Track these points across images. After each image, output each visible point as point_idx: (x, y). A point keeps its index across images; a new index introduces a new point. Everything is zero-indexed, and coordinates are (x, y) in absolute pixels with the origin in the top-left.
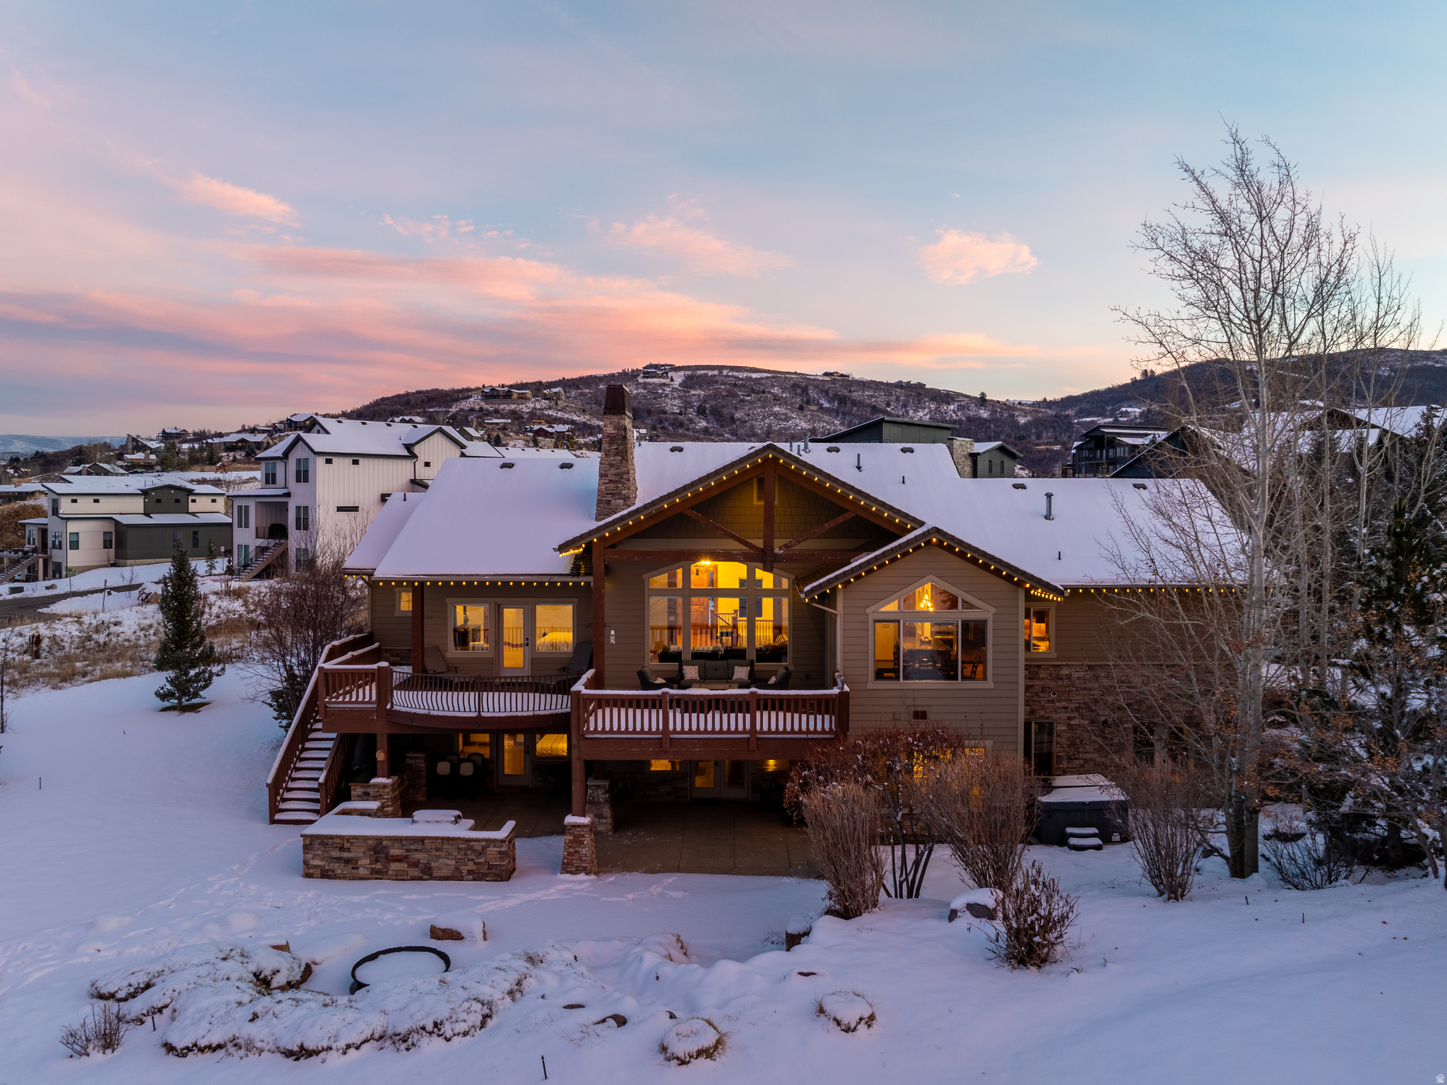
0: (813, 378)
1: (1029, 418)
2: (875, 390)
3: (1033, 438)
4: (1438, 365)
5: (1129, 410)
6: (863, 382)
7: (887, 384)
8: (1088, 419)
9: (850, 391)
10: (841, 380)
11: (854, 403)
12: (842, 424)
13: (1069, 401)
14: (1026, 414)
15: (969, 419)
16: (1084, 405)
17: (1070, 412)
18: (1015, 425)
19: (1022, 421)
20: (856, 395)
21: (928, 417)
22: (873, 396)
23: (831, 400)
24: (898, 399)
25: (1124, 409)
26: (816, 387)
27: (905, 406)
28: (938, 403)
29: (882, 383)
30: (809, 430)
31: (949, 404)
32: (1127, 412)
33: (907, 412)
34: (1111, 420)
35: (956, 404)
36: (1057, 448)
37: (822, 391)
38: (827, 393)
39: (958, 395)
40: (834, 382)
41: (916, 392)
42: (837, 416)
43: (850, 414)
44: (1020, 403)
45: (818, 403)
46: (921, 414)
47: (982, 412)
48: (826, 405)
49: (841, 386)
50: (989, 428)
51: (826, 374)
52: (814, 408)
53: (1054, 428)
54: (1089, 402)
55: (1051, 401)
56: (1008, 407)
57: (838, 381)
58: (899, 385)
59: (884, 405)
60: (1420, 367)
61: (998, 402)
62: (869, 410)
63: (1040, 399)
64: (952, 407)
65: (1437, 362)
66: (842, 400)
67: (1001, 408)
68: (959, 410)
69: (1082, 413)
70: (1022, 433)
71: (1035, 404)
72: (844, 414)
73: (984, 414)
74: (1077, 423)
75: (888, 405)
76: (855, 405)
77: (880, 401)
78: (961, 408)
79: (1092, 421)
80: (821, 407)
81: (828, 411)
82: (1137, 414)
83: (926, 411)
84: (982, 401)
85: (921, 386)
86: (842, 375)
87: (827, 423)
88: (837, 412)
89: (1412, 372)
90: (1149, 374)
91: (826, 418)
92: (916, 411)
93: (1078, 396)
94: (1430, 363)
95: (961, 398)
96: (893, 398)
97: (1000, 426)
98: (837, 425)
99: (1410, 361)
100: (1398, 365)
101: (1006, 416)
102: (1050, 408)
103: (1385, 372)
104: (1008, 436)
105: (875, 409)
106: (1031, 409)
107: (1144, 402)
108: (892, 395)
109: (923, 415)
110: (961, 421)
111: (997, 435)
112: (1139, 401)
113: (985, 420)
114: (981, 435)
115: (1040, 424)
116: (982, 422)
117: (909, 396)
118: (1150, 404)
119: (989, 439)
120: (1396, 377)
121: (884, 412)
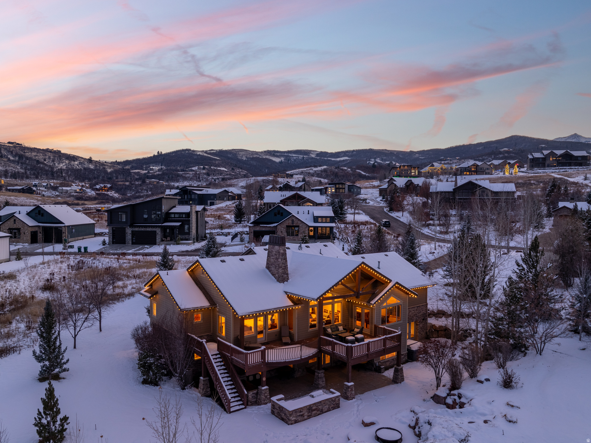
0: (3, 144)
1: (112, 169)
2: (37, 153)
3: (114, 178)
4: (261, 157)
5: (154, 168)
6: (30, 148)
7: (43, 150)
8: (137, 171)
9: (24, 152)
10: (19, 147)
11: (27, 158)
12: (22, 168)
13: (127, 162)
14: (110, 167)
15: (85, 169)
16: (134, 165)
17: (127, 167)
18: (106, 172)
19: (109, 170)
20: (28, 154)
21: (65, 167)
22: (36, 156)
23: (15, 156)
24: (49, 158)
25: (151, 167)
26: (5, 149)
27: (53, 161)
28: (69, 160)
29: (40, 149)
30: (3, 171)
31: (74, 161)
32: (152, 169)
33: (55, 164)
34: (146, 172)
35: (78, 161)
36: (127, 183)
37: (9, 151)
38: (12, 152)
39: (79, 157)
40: (15, 147)
41: (58, 155)
42: (18, 164)
43: (25, 163)
44: (105, 162)
45: (7, 157)
46: (61, 165)
47: (90, 166)
48: (12, 158)
49: (19, 149)
50: (94, 173)
51: (9, 143)
52: (6, 160)
53: (123, 174)
54: (135, 163)
55: (119, 162)
56: (102, 164)
57: (17, 147)
58: (47, 150)
59: (43, 160)
61: (97, 161)
62: (35, 162)
63: (114, 161)
64: (76, 163)
66: (21, 157)
67: (99, 165)
68: (79, 164)
69: (133, 168)
70: (109, 176)
71: (112, 163)
72: (22, 163)
73: (92, 167)
74: (134, 173)
75: (45, 160)
76: (28, 159)
77: (40, 157)
78: (80, 163)
79: (138, 172)
80: (9, 160)
81: (13, 162)
82: (157, 170)
83: (64, 164)
84: (90, 160)
85: (59, 152)
86: (18, 144)
87: (13, 168)
88: (18, 162)
89: (253, 159)
90: (160, 153)
91: (12, 165)
92: (59, 164)
93: (131, 161)
94: (258, 156)
95: (80, 159)
96: (47, 157)
97: (99, 173)
98: (19, 169)
99: (252, 155)
100: (248, 156)
101: (101, 168)
102: (119, 165)
103: (244, 158)
104: (103, 177)
105: (38, 162)
106: (111, 165)
107: (159, 165)
108: (46, 155)
109: (62, 166)
110: (81, 169)
111: (98, 177)
112: (156, 164)
113: (92, 169)
114: (91, 176)
115: (116, 172)
116: (91, 170)
117: (54, 156)
118: (161, 166)
119: (95, 178)
120: (248, 160)
121: (43, 163)
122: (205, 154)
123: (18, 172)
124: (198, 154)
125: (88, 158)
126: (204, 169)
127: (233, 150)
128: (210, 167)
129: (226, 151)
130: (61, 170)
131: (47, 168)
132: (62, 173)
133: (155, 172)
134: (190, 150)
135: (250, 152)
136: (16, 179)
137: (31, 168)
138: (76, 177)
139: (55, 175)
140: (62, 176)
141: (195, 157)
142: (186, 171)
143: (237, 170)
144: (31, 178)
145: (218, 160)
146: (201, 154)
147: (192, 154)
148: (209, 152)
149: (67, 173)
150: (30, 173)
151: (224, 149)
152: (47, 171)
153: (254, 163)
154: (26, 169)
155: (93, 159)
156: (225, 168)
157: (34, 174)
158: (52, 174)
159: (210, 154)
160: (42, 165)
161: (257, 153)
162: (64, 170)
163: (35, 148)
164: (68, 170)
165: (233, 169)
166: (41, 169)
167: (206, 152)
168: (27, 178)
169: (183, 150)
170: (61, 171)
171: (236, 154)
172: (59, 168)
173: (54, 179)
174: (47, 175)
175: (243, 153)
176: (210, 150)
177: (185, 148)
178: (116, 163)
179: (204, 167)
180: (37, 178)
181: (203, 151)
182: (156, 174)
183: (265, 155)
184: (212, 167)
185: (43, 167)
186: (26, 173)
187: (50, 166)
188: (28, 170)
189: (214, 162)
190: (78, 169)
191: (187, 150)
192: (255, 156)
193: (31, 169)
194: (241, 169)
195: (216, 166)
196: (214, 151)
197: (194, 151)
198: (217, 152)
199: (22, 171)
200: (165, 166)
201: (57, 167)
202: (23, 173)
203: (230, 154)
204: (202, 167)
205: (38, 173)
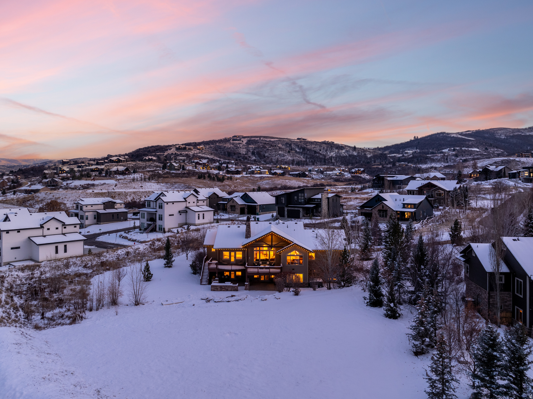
0: (293, 140)
1: (371, 155)
2: (316, 145)
3: (373, 162)
4: (523, 134)
5: (408, 151)
6: (311, 142)
7: (320, 142)
8: (393, 155)
9: (307, 145)
10: (304, 141)
11: (308, 150)
12: (304, 158)
13: (387, 148)
14: (371, 153)
15: (350, 155)
16: (393, 150)
17: (386, 152)
18: (366, 157)
19: (369, 156)
20: (309, 147)
21: (335, 155)
22: (315, 147)
23: (300, 149)
24: (324, 148)
25: (406, 151)
26: (294, 144)
27: (326, 151)
28: (338, 150)
29: (318, 142)
30: (292, 160)
31: (342, 149)
32: (407, 152)
33: (327, 153)
34: (401, 155)
35: (345, 150)
36: (380, 167)
37: (296, 145)
38: (298, 146)
39: (346, 146)
40: (301, 142)
41: (331, 146)
42: (302, 155)
43: (306, 154)
44: (369, 149)
46: (332, 154)
48: (298, 150)
49: (303, 143)
50: (357, 159)
51: (298, 139)
52: (294, 152)
53: (380, 159)
54: (394, 148)
56: (364, 150)
58: (324, 143)
60: (516, 135)
61: (361, 149)
62: (313, 152)
63: (376, 147)
64: (343, 151)
65: (523, 133)
66: (304, 149)
67: (361, 151)
68: (346, 152)
69: (391, 152)
70: (369, 160)
71: (374, 149)
72: (304, 154)
73: (355, 153)
74: (389, 156)
75: (320, 150)
77: (317, 148)
78: (347, 151)
80: (296, 151)
81: (299, 153)
82: (411, 153)
83: (334, 152)
84: (355, 148)
85: (332, 143)
86: (304, 139)
87: (298, 157)
88: (302, 153)
89: (513, 137)
90: (416, 138)
91: (298, 155)
92: (330, 153)
93: (390, 146)
94: (520, 133)
95: (347, 148)
97: (360, 158)
98: (302, 158)
99: (512, 133)
100: (508, 134)
101: (363, 154)
102: (380, 150)
103: (503, 137)
104: (364, 162)
105: (315, 152)
106: (373, 151)
107: (414, 148)
108: (321, 147)
109: (333, 154)
110: (346, 156)
111: (360, 161)
112: (412, 148)
113: (355, 156)
114: (354, 161)
115: (375, 157)
117: (327, 147)
118: (416, 149)
119: (357, 163)
120: (507, 139)
121: (319, 153)
122: (460, 136)
123: (301, 161)
124: (452, 136)
125: (353, 146)
126: (454, 150)
127: (490, 129)
128: (461, 148)
129: (483, 131)
130: (331, 158)
131: (321, 156)
132: (332, 160)
133: (409, 155)
134: (444, 133)
135: (511, 130)
136: (299, 166)
137: (310, 157)
138: (342, 163)
139: (327, 162)
140: (332, 162)
141: (449, 139)
142: (435, 153)
143: (491, 150)
144: (309, 164)
145: (473, 140)
146: (455, 136)
147: (446, 137)
148: (465, 133)
149: (335, 160)
150: (309, 161)
151: (481, 130)
152: (322, 158)
153: (515, 141)
154: (306, 158)
155: (357, 147)
156: (478, 148)
157: (312, 162)
158: (325, 161)
159: (465, 135)
160: (318, 155)
161: (518, 130)
162: (334, 157)
163: (315, 142)
164: (336, 157)
165: (486, 149)
166: (317, 157)
167: (461, 134)
168: (307, 165)
169: (438, 134)
170: (331, 159)
171: (494, 133)
172: (330, 156)
173: (325, 165)
174: (321, 162)
175: (502, 131)
177: (439, 132)
178: (379, 149)
179: (454, 149)
180: (313, 164)
181: (458, 133)
182: (410, 156)
183: (529, 131)
184: (463, 149)
185: (318, 156)
186: (306, 161)
187: (324, 154)
188: (308, 159)
189: (467, 143)
190: (345, 156)
191: (441, 133)
192: (516, 134)
193: (310, 158)
194: (497, 148)
195: (468, 147)
196: (470, 132)
197: (448, 134)
198: (473, 132)
199: (304, 159)
200: (419, 149)
201: (329, 155)
202: (304, 161)
203: (487, 134)
204: (453, 148)
205: (315, 161)
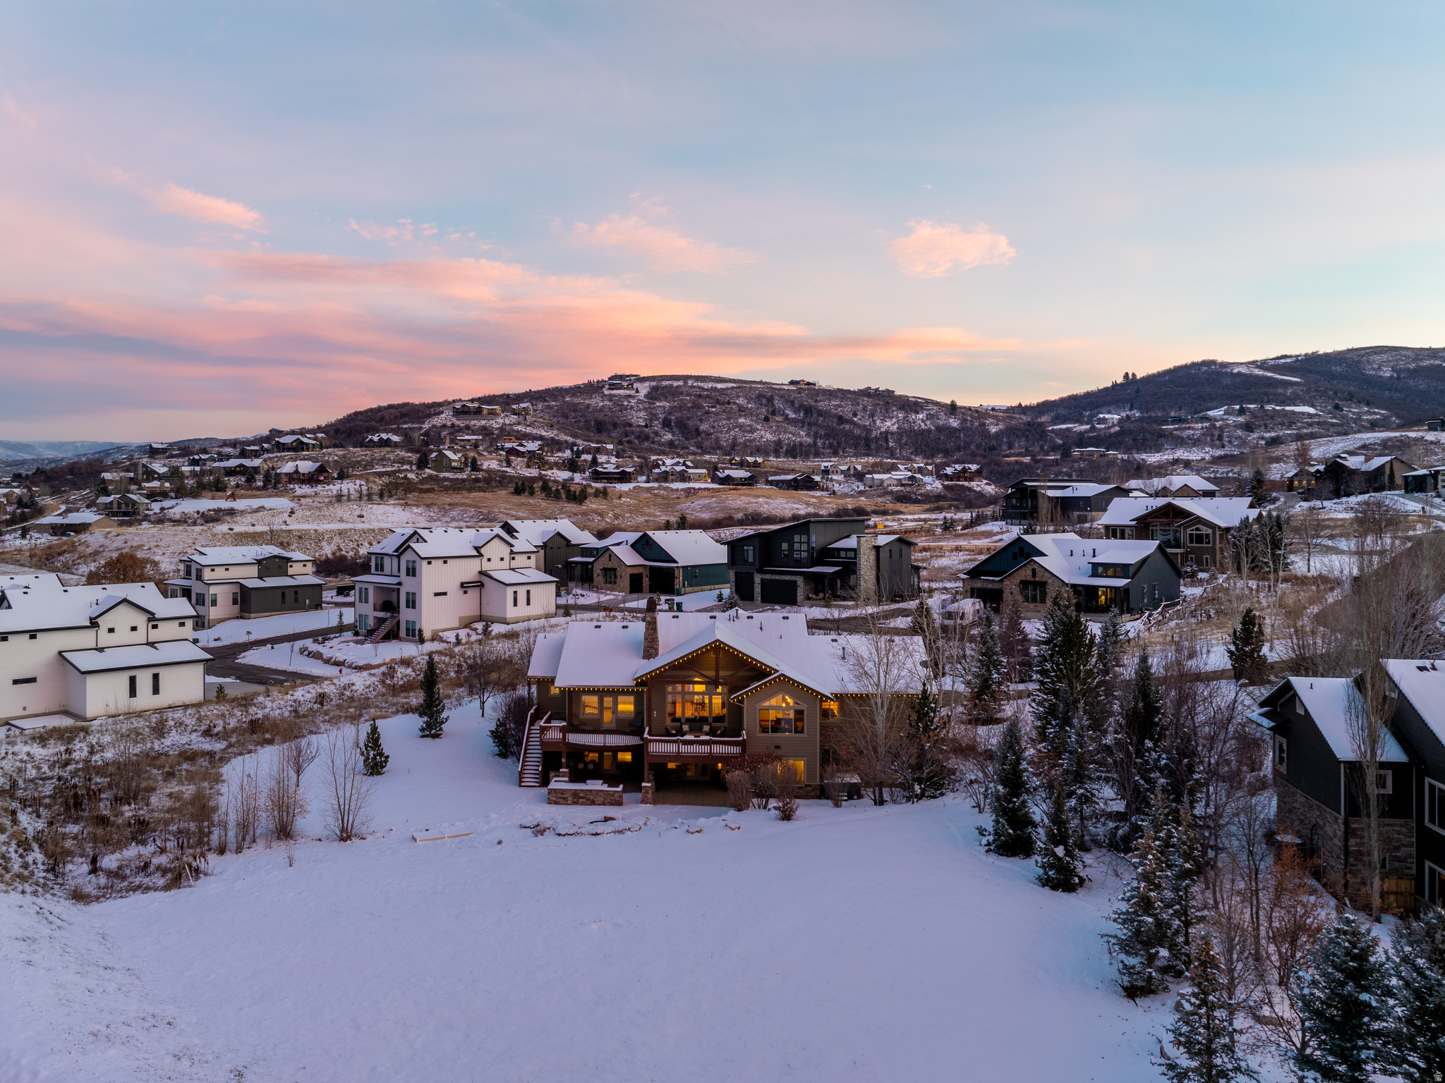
0: (778, 387)
1: (1001, 426)
2: (842, 399)
3: (1005, 447)
5: (1107, 416)
6: (830, 390)
7: (854, 392)
8: (1064, 426)
9: (816, 401)
10: (808, 389)
11: (820, 413)
12: (808, 435)
13: (1045, 407)
14: (998, 420)
15: (938, 429)
16: (1062, 411)
17: (1044, 419)
18: (986, 434)
19: (993, 430)
20: (822, 405)
21: (896, 426)
22: (839, 406)
23: (796, 411)
24: (865, 409)
25: (1101, 416)
26: (782, 397)
27: (872, 415)
28: (906, 412)
29: (849, 392)
30: (774, 442)
31: (917, 412)
32: (1104, 419)
33: (874, 422)
34: (1088, 427)
35: (925, 412)
36: (1027, 459)
37: (787, 401)
38: (793, 403)
39: (928, 402)
40: (799, 391)
41: (884, 400)
42: (803, 427)
43: (815, 424)
44: (993, 409)
45: (784, 414)
46: (888, 424)
47: (951, 420)
48: (792, 415)
49: (807, 395)
50: (959, 437)
51: (792, 383)
52: (779, 419)
53: (1027, 437)
54: (1066, 407)
55: (1026, 406)
56: (980, 414)
57: (804, 390)
58: (866, 393)
59: (850, 415)
60: (1426, 367)
61: (970, 409)
62: (835, 420)
63: (1015, 404)
64: (921, 416)
66: (808, 410)
67: (972, 417)
68: (928, 419)
69: (1056, 420)
70: (994, 442)
71: (1007, 410)
72: (809, 424)
73: (954, 423)
74: (1053, 431)
75: (855, 415)
76: (821, 415)
77: (846, 410)
78: (930, 417)
79: (1067, 429)
80: (787, 418)
81: (794, 422)
82: (1115, 421)
83: (894, 420)
84: (953, 409)
85: (890, 393)
86: (808, 384)
87: (793, 434)
88: (803, 422)
89: (1418, 371)
90: (1130, 377)
91: (792, 429)
92: (883, 421)
93: (1055, 401)
94: (1438, 362)
95: (930, 406)
96: (860, 407)
97: (969, 436)
98: (803, 437)
99: (1415, 360)
100: (1401, 365)
101: (977, 424)
102: (1025, 413)
103: (1387, 373)
104: (979, 446)
105: (841, 420)
106: (1005, 415)
107: (1124, 408)
108: (858, 404)
109: (890, 425)
110: (929, 431)
111: (967, 445)
112: (1119, 407)
113: (955, 429)
114: (950, 445)
115: (1012, 432)
116: (951, 431)
117: (875, 405)
118: (1131, 410)
119: (959, 449)
120: (1399, 378)
121: (851, 422)
122: (1257, 372)
123: (801, 444)
124: (1236, 371)
125: (949, 402)
126: (1242, 412)
127: (1349, 351)
128: (1262, 407)
129: (1326, 355)
130: (886, 435)
131: (857, 432)
132: (887, 441)
133: (1110, 428)
134: (1213, 362)
135: (1410, 353)
136: (795, 457)
137: (826, 434)
138: (916, 449)
139: (873, 446)
140: (887, 449)
141: (1228, 381)
142: (1186, 421)
143: (1352, 411)
144: (823, 454)
145: (1296, 383)
146: (1244, 370)
147: (1219, 373)
148: (1273, 362)
149: (898, 441)
150: (824, 444)
151: (1321, 352)
152: (859, 437)
153: (1422, 384)
154: (816, 436)
155: (959, 403)
156: (1313, 406)
157: (831, 446)
158: (868, 443)
159: (1275, 368)
160: (847, 427)
161: (1432, 353)
162: (893, 434)
163: (839, 390)
164: (901, 433)
165: (1337, 407)
166: (846, 434)
167: (1263, 365)
168: (817, 454)
169: (1194, 365)
170: (886, 437)
171: (1359, 362)
172: (883, 430)
173: (868, 455)
174: (856, 446)
175: (1385, 357)
176: (1278, 358)
177: (1198, 359)
178: (1021, 409)
179: (1241, 407)
180: (835, 454)
181: (1253, 362)
182: (1112, 430)
184: (1269, 407)
185: (850, 431)
186: (815, 443)
187: (865, 426)
188: (821, 438)
189: (1280, 391)
190: (924, 431)
191: (1204, 363)
192: (1426, 363)
193: (827, 436)
194: (1368, 404)
195: (1283, 403)
196: (1288, 360)
197: (1224, 365)
198: (1297, 361)
199: (809, 440)
200: (1140, 409)
201: (879, 428)
202: (809, 445)
203: (1340, 364)
204: (1238, 407)
205: (839, 444)
